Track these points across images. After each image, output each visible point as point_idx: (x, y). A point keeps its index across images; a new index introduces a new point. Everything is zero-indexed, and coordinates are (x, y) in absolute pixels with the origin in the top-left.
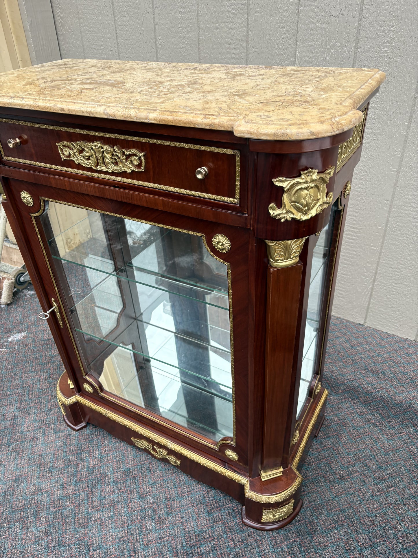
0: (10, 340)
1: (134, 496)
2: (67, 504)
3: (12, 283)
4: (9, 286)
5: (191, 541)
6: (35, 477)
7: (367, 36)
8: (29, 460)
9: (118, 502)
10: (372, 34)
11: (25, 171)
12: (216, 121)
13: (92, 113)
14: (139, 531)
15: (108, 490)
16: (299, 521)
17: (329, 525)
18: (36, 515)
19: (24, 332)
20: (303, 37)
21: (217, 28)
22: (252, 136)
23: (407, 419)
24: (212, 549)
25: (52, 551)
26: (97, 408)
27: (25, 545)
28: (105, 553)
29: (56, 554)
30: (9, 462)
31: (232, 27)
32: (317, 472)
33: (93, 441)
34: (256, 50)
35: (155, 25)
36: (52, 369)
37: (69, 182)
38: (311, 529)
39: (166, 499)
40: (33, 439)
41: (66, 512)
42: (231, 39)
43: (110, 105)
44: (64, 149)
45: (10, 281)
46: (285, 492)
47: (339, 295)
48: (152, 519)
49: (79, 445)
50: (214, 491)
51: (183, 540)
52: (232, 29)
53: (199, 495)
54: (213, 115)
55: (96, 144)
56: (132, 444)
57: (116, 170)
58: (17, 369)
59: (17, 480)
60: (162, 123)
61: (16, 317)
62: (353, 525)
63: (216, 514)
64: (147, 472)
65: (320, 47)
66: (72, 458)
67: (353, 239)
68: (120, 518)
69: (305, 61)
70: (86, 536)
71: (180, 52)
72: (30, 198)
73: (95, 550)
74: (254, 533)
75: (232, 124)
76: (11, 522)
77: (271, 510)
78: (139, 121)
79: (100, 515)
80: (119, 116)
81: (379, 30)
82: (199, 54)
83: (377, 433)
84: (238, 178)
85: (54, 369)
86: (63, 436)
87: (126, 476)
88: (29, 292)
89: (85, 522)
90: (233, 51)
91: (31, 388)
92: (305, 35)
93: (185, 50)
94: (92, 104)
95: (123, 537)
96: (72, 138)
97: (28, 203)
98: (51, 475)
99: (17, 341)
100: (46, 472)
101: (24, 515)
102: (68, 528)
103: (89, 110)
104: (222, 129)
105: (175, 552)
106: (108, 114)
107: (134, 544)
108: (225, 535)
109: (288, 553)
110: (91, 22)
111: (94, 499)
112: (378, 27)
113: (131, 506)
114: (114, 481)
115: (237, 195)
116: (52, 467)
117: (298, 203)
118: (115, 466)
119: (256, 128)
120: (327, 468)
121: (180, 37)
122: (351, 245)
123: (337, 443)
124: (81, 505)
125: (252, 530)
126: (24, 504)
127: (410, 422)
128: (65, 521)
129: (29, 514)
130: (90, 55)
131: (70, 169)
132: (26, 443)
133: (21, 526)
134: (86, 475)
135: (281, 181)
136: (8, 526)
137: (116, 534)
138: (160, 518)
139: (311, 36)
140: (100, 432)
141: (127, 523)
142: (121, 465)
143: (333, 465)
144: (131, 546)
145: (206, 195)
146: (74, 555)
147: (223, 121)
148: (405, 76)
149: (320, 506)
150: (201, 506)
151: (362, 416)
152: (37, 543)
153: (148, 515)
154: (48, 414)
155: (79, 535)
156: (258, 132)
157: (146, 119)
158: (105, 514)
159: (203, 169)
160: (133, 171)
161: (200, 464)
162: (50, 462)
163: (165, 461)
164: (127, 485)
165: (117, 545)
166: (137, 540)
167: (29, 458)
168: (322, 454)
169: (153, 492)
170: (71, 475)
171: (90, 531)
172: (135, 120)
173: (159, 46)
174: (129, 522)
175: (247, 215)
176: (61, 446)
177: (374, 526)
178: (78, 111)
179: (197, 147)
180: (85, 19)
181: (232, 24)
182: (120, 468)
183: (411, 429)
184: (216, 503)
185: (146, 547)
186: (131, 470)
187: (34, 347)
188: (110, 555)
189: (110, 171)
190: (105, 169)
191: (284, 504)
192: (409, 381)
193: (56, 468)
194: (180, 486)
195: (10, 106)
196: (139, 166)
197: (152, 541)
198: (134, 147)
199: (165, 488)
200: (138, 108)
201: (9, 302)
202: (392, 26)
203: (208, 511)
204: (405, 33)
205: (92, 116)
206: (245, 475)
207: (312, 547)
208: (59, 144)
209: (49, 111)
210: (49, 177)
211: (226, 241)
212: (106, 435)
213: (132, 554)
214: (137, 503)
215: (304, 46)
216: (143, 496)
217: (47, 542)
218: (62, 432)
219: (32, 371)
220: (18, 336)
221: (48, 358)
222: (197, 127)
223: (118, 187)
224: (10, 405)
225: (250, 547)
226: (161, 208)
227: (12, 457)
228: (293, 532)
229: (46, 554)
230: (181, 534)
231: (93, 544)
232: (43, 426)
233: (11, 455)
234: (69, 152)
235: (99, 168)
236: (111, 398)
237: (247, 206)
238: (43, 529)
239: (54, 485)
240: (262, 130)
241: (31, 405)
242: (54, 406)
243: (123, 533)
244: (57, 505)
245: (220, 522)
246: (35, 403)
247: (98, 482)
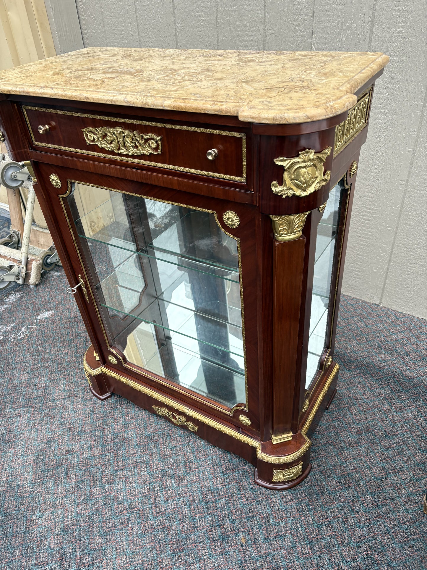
0: (39, 317)
1: (155, 458)
2: (95, 463)
3: (40, 264)
4: (37, 267)
5: (207, 497)
6: (66, 440)
7: (382, 16)
8: (60, 424)
9: (141, 462)
10: (387, 14)
11: (54, 155)
12: (224, 107)
13: (114, 101)
14: (160, 487)
15: (131, 452)
16: (308, 482)
17: (336, 487)
18: (67, 472)
19: (52, 310)
20: (319, 18)
21: (235, 11)
22: (254, 121)
23: (417, 394)
24: (226, 504)
25: (81, 504)
26: (120, 378)
27: (57, 498)
28: (129, 506)
29: (85, 506)
30: (42, 426)
31: (250, 9)
32: (326, 440)
33: (118, 410)
34: (274, 32)
35: (174, 9)
36: (78, 345)
37: (94, 165)
38: (319, 490)
39: (185, 461)
40: (63, 406)
41: (94, 470)
42: (249, 22)
43: (130, 93)
44: (89, 134)
45: (38, 263)
46: (294, 454)
47: (355, 276)
48: (172, 478)
49: (105, 413)
50: (229, 455)
51: (200, 497)
52: (249, 11)
53: (215, 458)
54: (221, 102)
55: (117, 129)
56: (154, 412)
57: (135, 153)
58: (47, 344)
59: (49, 442)
60: (175, 110)
61: (44, 296)
62: (359, 488)
63: (231, 475)
64: (168, 438)
65: (336, 29)
66: (98, 424)
67: (369, 220)
68: (143, 476)
69: (322, 42)
70: (112, 491)
71: (199, 35)
72: (58, 180)
73: (120, 504)
74: (266, 492)
75: (237, 110)
76: (44, 478)
77: (281, 470)
78: (155, 108)
79: (125, 473)
80: (138, 104)
81: (394, 10)
82: (218, 37)
83: (386, 406)
84: (244, 158)
85: (80, 344)
86: (90, 405)
87: (148, 440)
88: (56, 273)
89: (111, 479)
90: (250, 33)
91: (60, 362)
92: (321, 17)
93: (203, 33)
94: (114, 93)
95: (145, 493)
96: (96, 124)
97: (57, 185)
98: (80, 438)
99: (46, 318)
100: (76, 435)
101: (56, 473)
102: (95, 484)
103: (111, 98)
104: (229, 114)
105: (193, 506)
106: (128, 102)
107: (155, 499)
108: (239, 493)
109: (296, 511)
110: (112, 8)
111: (119, 459)
112: (393, 7)
113: (152, 466)
114: (137, 444)
115: (244, 175)
116: (81, 431)
117: (297, 180)
118: (138, 431)
119: (257, 113)
120: (337, 436)
121: (199, 20)
122: (367, 225)
123: (347, 415)
124: (107, 465)
125: (264, 489)
126: (56, 463)
127: (419, 396)
128: (93, 478)
129: (60, 471)
130: (112, 40)
131: (95, 153)
132: (56, 409)
133: (53, 482)
134: (111, 438)
135: (282, 161)
136: (41, 482)
137: (139, 490)
138: (179, 477)
139: (327, 17)
140: (124, 401)
141: (149, 480)
142: (144, 431)
143: (342, 434)
144: (152, 500)
145: (217, 175)
146: (101, 507)
147: (229, 107)
148: (420, 56)
149: (328, 470)
150: (217, 468)
151: (373, 390)
152: (68, 497)
153: (168, 474)
154: (76, 385)
155: (106, 490)
156: (259, 117)
157: (162, 106)
158: (130, 473)
159: (214, 151)
160: (151, 154)
161: (215, 429)
162: (79, 427)
163: (184, 427)
164: (149, 449)
165: (139, 499)
166: (158, 495)
167: (60, 423)
168: (332, 424)
169: (172, 455)
170: (98, 438)
171: (116, 487)
172: (152, 107)
173: (179, 30)
174: (151, 480)
175: (253, 193)
176: (89, 413)
177: (379, 489)
178: (101, 100)
179: (208, 131)
180: (106, 4)
181: (249, 7)
182: (142, 433)
183: (420, 402)
184: (231, 465)
185: (166, 501)
186: (152, 436)
187: (62, 324)
188: (134, 508)
189: (130, 154)
190: (126, 152)
191: (294, 465)
192: (421, 358)
193: (84, 432)
194: (197, 450)
195: (41, 96)
196: (156, 149)
197: (172, 497)
198: (151, 132)
199: (183, 451)
200: (155, 96)
201: (37, 283)
202: (408, 6)
203: (223, 472)
204: (420, 12)
205: (113, 103)
206: (257, 439)
207: (319, 506)
208: (84, 130)
209: (75, 99)
210: (75, 161)
211: (235, 217)
212: (130, 404)
213: (153, 508)
214: (158, 464)
215: (321, 28)
216: (163, 458)
217: (77, 496)
218: (89, 401)
219: (60, 346)
220: (46, 315)
221: (75, 334)
222: (207, 112)
223: (137, 169)
224: (41, 376)
225: (262, 504)
226: (176, 187)
227: (44, 422)
228: (302, 492)
229: (76, 506)
230: (198, 491)
231: (118, 498)
232: (72, 395)
233: (43, 420)
234: (94, 138)
235: (121, 151)
236: (134, 369)
237: (254, 184)
238: (72, 484)
239: (83, 446)
240: (263, 115)
241: (60, 377)
242: (81, 378)
243: (145, 489)
244: (85, 464)
245: (235, 482)
246: (64, 375)
247: (122, 445)
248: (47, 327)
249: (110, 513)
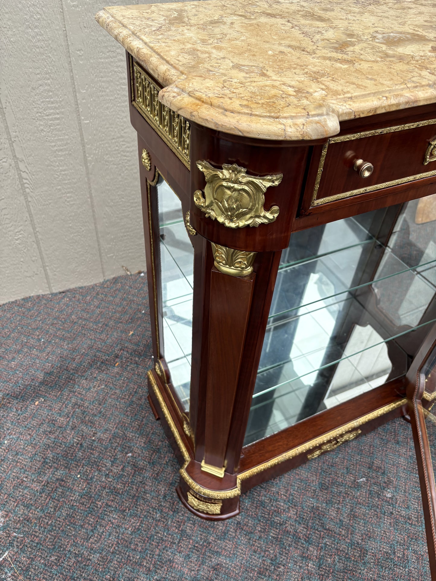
1: (352, 493)
2: (330, 561)
9: (352, 510)
14: (390, 506)
15: (334, 514)
28: (400, 545)
33: (265, 502)
39: (369, 468)
40: (215, 569)
41: (340, 566)
48: (384, 489)
49: (261, 519)
53: (377, 441)
64: (332, 469)
66: (273, 534)
68: (370, 516)
70: (376, 556)
73: (394, 553)
79: (359, 533)
85: (112, 501)
86: (236, 531)
87: (326, 489)
89: (361, 551)
95: (390, 523)
98: (283, 566)
100: (275, 569)
102: (359, 571)
107: (401, 516)
111: (337, 531)
113: (362, 501)
114: (326, 503)
116: (272, 560)
118: (310, 494)
124: (338, 548)
128: (349, 570)
134: (304, 527)
137: (385, 527)
138: (385, 482)
140: (255, 489)
141: (377, 512)
142: (313, 488)
144: (402, 519)
150: (389, 445)
153: (377, 490)
154: (189, 537)
155: (372, 562)
158: (360, 527)
162: (264, 560)
164: (338, 494)
165: (396, 531)
166: (398, 512)
169: (356, 475)
170: (295, 543)
171: (372, 549)
174: (378, 510)
176: (250, 539)
182: (314, 490)
184: (390, 433)
185: (408, 507)
186: (323, 482)
187: (42, 510)
188: (405, 541)
193: (275, 556)
197: (405, 499)
199: (357, 463)
203: (395, 443)
213: (410, 522)
214: (361, 494)
216: (356, 486)
218: (229, 531)
219: (92, 531)
230: (407, 474)
231: (387, 553)
232: (203, 550)
239: (298, 567)
241: (157, 553)
242: (180, 526)
243: (387, 520)
244: (325, 573)
245: (409, 440)
246: (157, 547)
247: (320, 519)
248: (27, 534)
249: (401, 568)
